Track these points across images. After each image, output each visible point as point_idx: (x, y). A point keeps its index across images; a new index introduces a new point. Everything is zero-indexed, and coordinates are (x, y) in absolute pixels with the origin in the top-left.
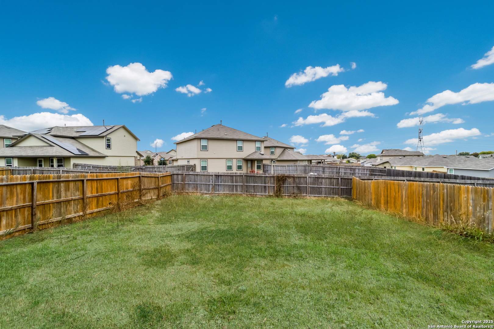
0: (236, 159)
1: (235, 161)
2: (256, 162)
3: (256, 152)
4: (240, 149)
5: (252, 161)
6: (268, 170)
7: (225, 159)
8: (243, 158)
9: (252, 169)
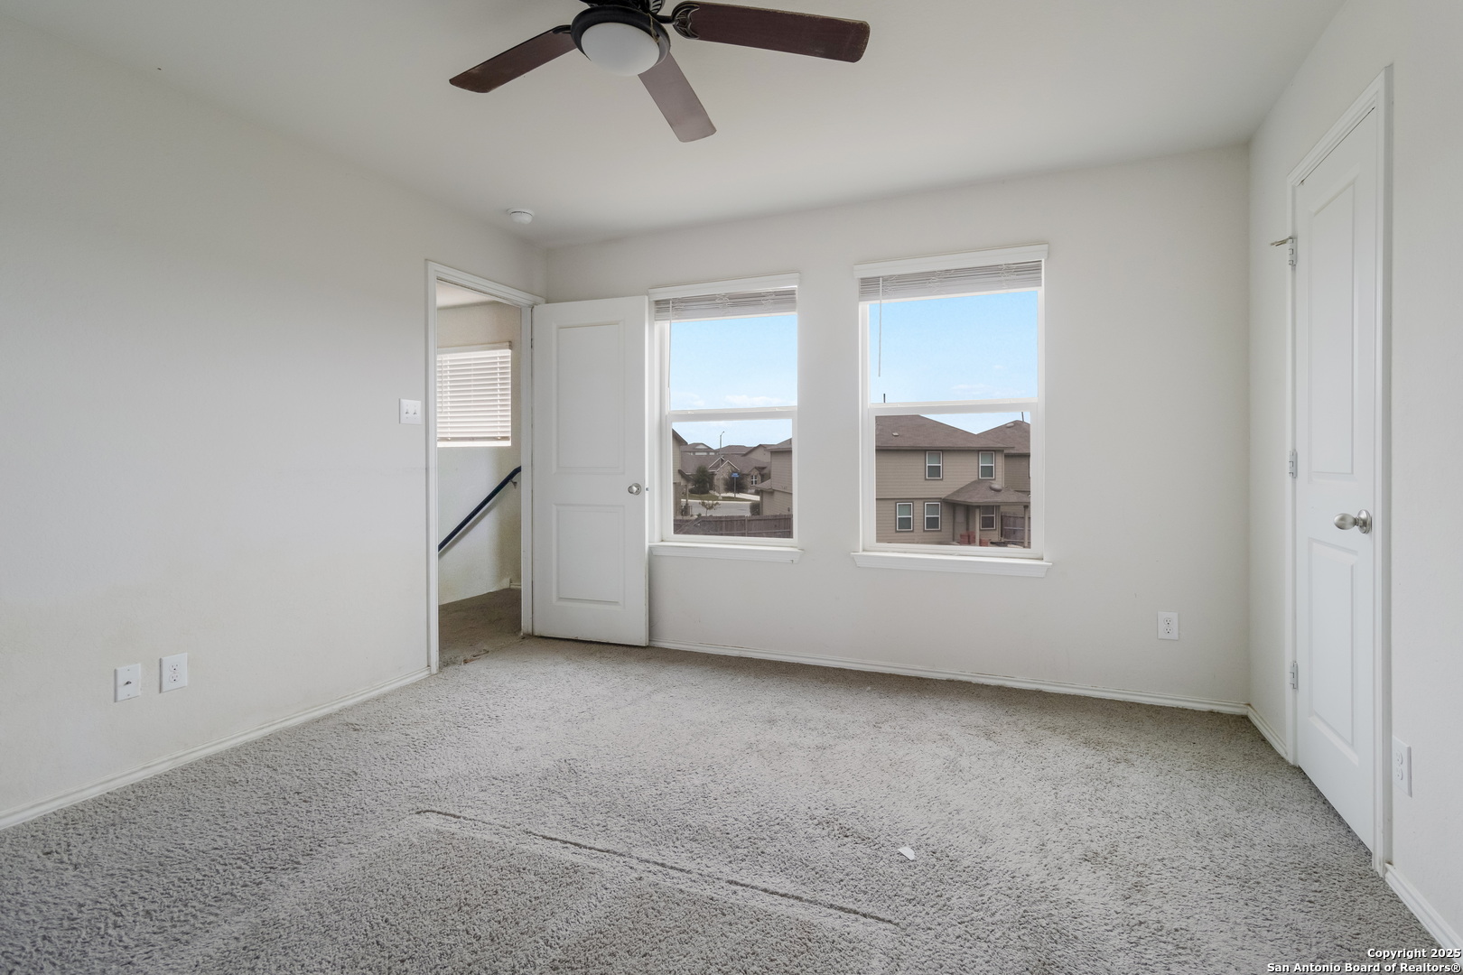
0: (922, 502)
1: (918, 506)
2: (977, 511)
3: (978, 482)
4: (935, 472)
5: (969, 509)
6: (1015, 531)
7: (894, 502)
8: (943, 497)
9: (968, 529)
